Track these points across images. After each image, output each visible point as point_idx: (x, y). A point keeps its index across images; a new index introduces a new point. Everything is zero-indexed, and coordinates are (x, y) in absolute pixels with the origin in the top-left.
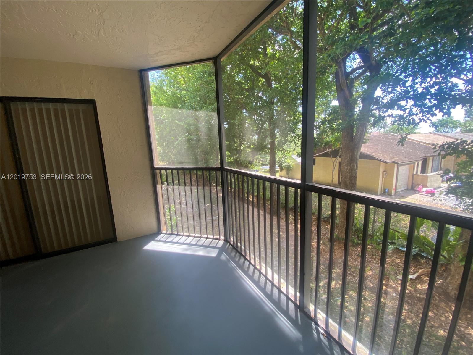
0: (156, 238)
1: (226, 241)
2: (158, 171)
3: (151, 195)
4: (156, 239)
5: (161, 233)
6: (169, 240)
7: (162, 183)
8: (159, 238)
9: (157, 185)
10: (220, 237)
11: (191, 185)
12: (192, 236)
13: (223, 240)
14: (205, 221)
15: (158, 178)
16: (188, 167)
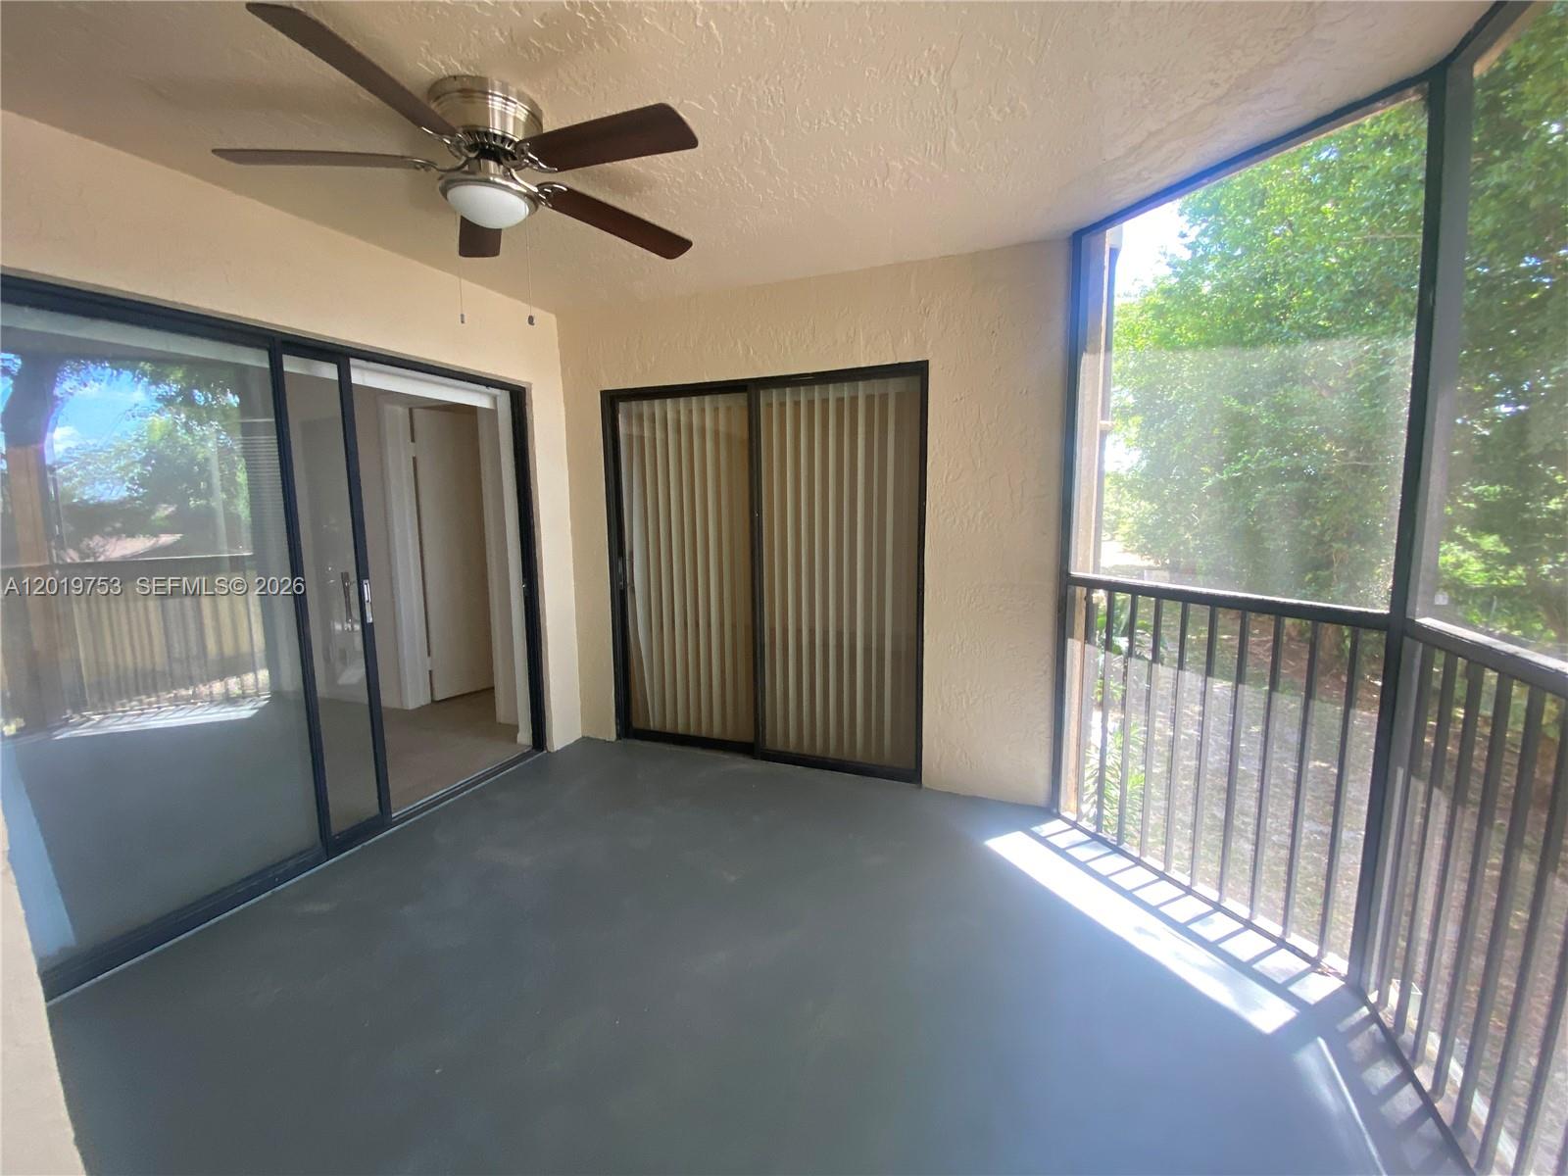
0: (1037, 825)
1: (1355, 987)
2: (1081, 591)
3: (1045, 672)
4: (1036, 829)
5: (1058, 816)
6: (1083, 854)
7: (1088, 637)
8: (1047, 828)
9: (1070, 641)
10: (1321, 954)
11: (1209, 672)
12: (1178, 884)
13: (1337, 974)
14: (1289, 831)
15: (1077, 614)
16: (1205, 590)
